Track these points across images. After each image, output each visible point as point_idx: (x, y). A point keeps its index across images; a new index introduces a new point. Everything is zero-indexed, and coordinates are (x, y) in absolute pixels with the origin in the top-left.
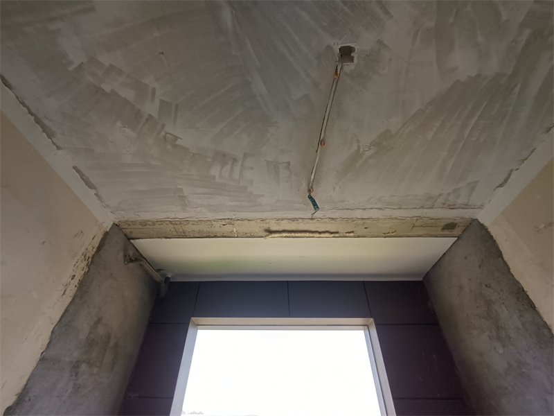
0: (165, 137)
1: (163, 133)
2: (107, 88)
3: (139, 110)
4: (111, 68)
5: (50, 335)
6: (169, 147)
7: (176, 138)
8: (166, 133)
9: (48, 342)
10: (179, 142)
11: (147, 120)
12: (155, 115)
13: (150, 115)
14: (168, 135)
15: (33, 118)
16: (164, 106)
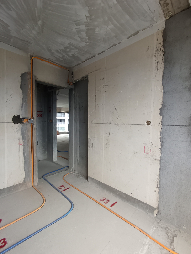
0: (90, 20)
1: (88, 21)
2: (87, 38)
3: (86, 30)
4: (79, 38)
5: (162, 85)
6: (93, 17)
7: (87, 17)
8: (88, 20)
9: (162, 87)
10: (88, 15)
11: (87, 27)
12: (84, 26)
13: (85, 27)
14: (88, 19)
15: (111, 48)
16: (78, 24)
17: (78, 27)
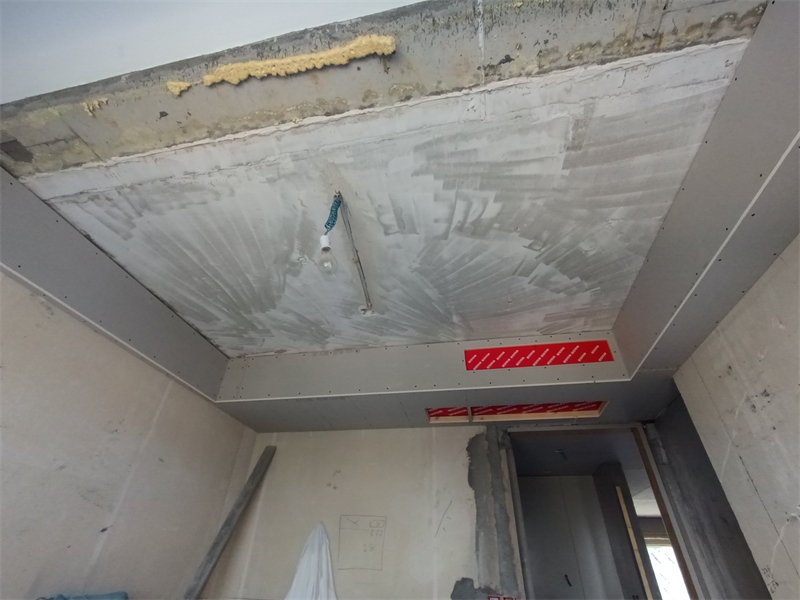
0: (544, 245)
1: (543, 250)
3: (556, 267)
4: (558, 292)
8: (539, 250)
10: (528, 242)
11: (553, 261)
12: (542, 265)
13: (547, 264)
16: (526, 273)
17: (532, 275)
